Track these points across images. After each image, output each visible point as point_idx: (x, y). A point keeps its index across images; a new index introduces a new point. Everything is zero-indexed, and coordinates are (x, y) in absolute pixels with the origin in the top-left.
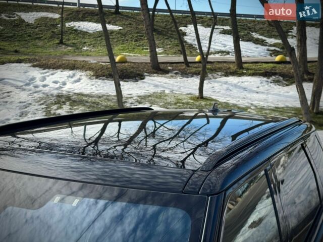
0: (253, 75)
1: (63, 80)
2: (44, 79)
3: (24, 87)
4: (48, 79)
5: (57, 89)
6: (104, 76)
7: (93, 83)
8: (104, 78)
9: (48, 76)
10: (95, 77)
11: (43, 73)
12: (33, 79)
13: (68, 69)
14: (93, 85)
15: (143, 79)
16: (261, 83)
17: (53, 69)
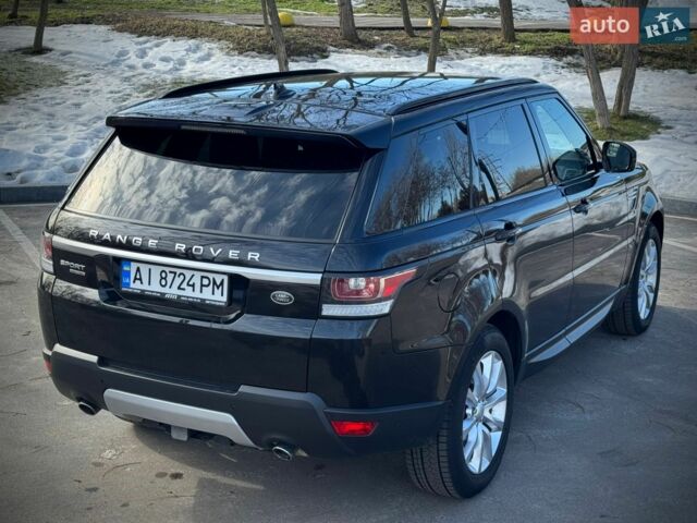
0: (532, 53)
1: (178, 56)
3: (110, 66)
5: (170, 71)
6: (253, 50)
7: (235, 62)
8: (254, 53)
9: (151, 48)
10: (236, 52)
11: (141, 43)
12: (123, 53)
13: (184, 35)
14: (234, 66)
15: (327, 57)
16: (545, 67)
17: (158, 35)
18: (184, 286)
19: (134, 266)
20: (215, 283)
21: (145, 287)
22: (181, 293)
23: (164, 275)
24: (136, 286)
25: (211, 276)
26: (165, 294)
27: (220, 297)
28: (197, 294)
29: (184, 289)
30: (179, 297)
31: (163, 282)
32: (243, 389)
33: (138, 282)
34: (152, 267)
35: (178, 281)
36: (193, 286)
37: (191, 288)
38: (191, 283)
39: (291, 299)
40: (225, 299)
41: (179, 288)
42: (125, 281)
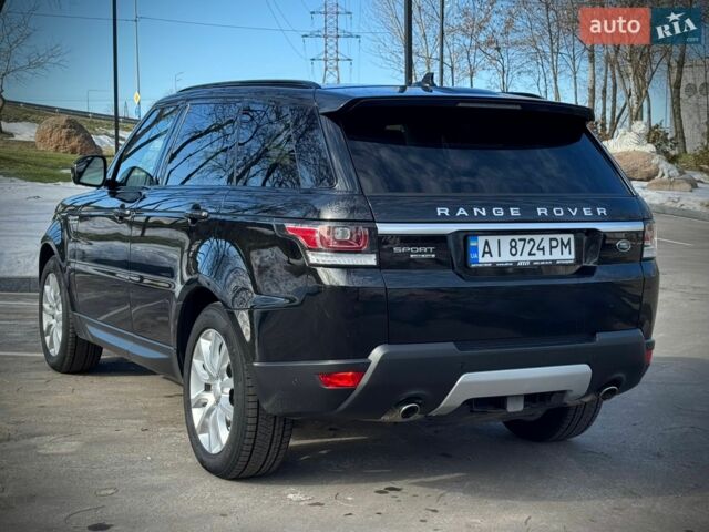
18: (535, 251)
19: (481, 240)
20: (563, 243)
21: (495, 259)
22: (532, 258)
23: (513, 244)
24: (485, 260)
25: (558, 237)
26: (517, 262)
27: (568, 256)
28: (548, 257)
29: (535, 254)
30: (532, 262)
31: (514, 251)
33: (487, 256)
34: (501, 238)
35: (528, 247)
36: (543, 249)
37: (541, 252)
38: (541, 247)
39: (629, 246)
40: (572, 256)
41: (530, 254)
42: (473, 256)
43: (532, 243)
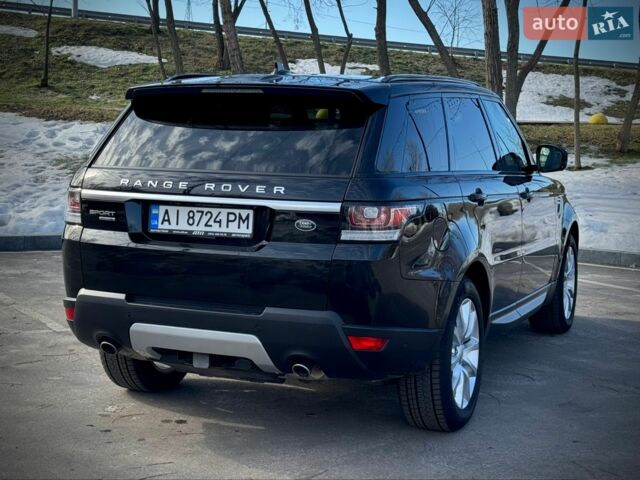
2: (52, 135)
3: (21, 145)
4: (60, 134)
5: (80, 149)
9: (60, 130)
11: (49, 126)
12: (33, 134)
13: (90, 119)
17: (65, 119)
18: (211, 222)
19: (162, 209)
20: (240, 217)
21: (173, 226)
22: (208, 229)
23: (191, 215)
24: (164, 227)
25: (237, 211)
26: (192, 231)
27: (246, 230)
28: (223, 229)
29: (210, 226)
30: (206, 232)
31: (191, 221)
32: (268, 310)
33: (166, 223)
34: (181, 208)
35: (205, 219)
36: (220, 222)
37: (218, 224)
38: (218, 219)
39: (313, 226)
40: (250, 231)
41: (206, 225)
42: (153, 223)
43: (209, 215)
